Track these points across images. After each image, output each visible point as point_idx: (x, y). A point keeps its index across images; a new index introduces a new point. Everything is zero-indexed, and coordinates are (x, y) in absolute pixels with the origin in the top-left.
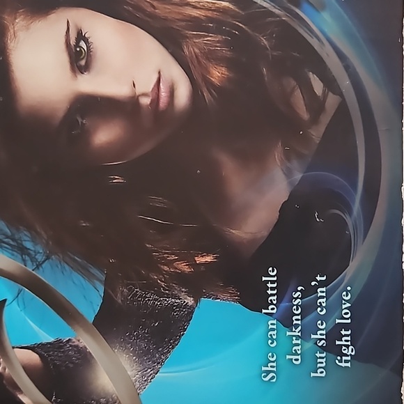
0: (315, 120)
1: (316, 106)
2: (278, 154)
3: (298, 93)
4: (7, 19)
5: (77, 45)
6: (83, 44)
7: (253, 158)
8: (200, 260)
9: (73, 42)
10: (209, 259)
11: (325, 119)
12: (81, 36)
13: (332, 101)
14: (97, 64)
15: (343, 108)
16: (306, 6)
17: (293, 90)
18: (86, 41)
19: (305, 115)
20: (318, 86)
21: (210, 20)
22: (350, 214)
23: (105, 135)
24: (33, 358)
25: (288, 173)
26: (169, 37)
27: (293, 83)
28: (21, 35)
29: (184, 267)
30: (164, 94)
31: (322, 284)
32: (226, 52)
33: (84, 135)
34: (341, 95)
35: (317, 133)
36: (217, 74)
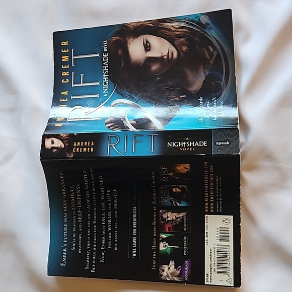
0: (211, 58)
1: (211, 54)
2: (202, 68)
3: (206, 51)
4: (128, 39)
5: (146, 44)
6: (148, 44)
7: (195, 70)
8: (181, 97)
9: (145, 43)
10: (184, 96)
11: (214, 58)
12: (147, 42)
13: (215, 53)
14: (152, 49)
15: (218, 54)
16: (207, 29)
17: (205, 51)
18: (149, 43)
19: (209, 57)
20: (211, 50)
21: (182, 34)
22: (222, 82)
23: (155, 67)
25: (205, 73)
27: (205, 49)
28: (131, 43)
29: (177, 99)
30: (170, 55)
31: (215, 99)
32: (186, 42)
33: (150, 68)
34: (218, 51)
35: (212, 62)
36: (184, 48)
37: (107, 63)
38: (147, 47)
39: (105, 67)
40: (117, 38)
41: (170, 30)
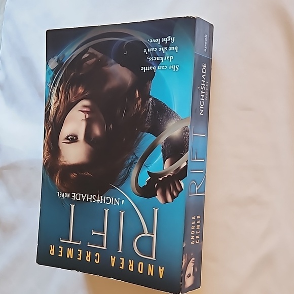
0: (96, 56)
1: (92, 56)
2: (106, 68)
3: (87, 62)
4: (60, 164)
5: (69, 140)
6: (69, 138)
7: (106, 77)
8: (137, 96)
9: (68, 141)
10: (137, 93)
11: (96, 52)
12: (67, 138)
13: (91, 50)
14: (76, 133)
15: (92, 47)
16: (63, 61)
17: (87, 64)
18: (68, 136)
19: (95, 59)
20: (86, 55)
21: (65, 93)
22: (125, 42)
23: (97, 131)
24: (168, 161)
25: (112, 64)
26: (69, 107)
27: (85, 64)
28: (65, 159)
29: (139, 102)
30: (85, 109)
31: (147, 50)
32: (74, 88)
33: (97, 138)
34: (89, 47)
35: (100, 55)
36: (81, 90)
37: (84, 195)
38: (73, 139)
39: (88, 198)
40: (57, 177)
41: (58, 108)
